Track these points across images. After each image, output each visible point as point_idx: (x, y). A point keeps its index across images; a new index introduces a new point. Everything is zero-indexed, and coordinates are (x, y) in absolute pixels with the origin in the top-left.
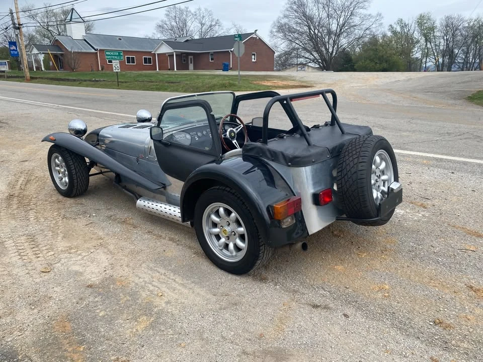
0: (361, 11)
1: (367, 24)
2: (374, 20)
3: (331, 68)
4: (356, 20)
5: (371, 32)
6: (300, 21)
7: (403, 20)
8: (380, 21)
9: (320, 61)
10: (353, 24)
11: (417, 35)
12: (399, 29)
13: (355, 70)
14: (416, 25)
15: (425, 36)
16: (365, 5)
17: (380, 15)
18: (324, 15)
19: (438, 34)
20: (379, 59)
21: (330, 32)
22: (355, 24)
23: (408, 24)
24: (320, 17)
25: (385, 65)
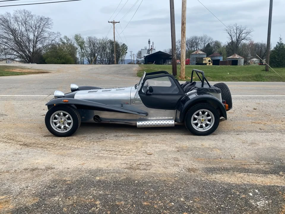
0: (47, 29)
1: (53, 37)
2: (56, 36)
3: (34, 61)
4: (46, 35)
5: (56, 42)
6: (6, 31)
7: (67, 36)
8: (60, 36)
9: (25, 57)
10: (44, 36)
11: (76, 45)
12: (65, 41)
13: (46, 63)
14: (75, 40)
15: (80, 46)
16: (49, 27)
17: (59, 33)
18: (23, 30)
19: (86, 45)
20: (59, 58)
21: (29, 40)
22: (45, 37)
23: (70, 39)
24: (21, 30)
25: (63, 61)
